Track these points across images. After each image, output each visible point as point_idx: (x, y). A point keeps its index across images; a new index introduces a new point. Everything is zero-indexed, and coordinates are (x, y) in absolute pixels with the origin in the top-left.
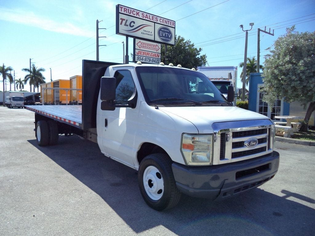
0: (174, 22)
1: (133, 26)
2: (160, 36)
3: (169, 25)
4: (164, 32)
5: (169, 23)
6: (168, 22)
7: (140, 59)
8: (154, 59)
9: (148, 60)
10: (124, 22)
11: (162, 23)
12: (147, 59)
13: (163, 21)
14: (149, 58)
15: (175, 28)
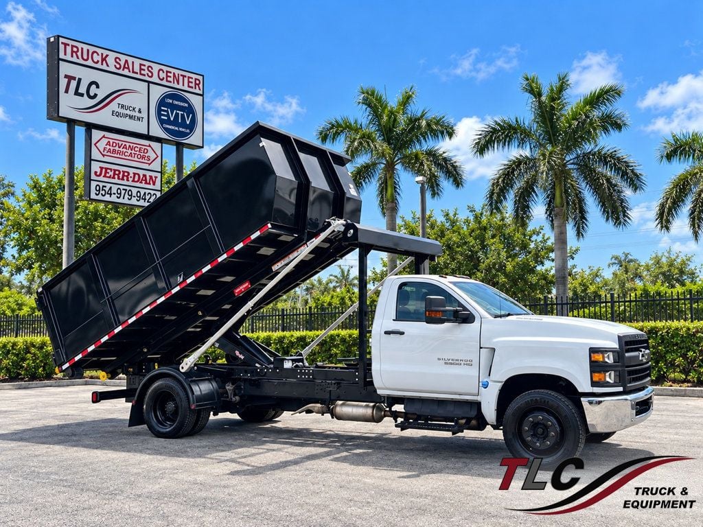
0: (201, 78)
1: (96, 95)
2: (162, 122)
3: (186, 88)
4: (173, 107)
5: (186, 79)
6: (181, 78)
7: (103, 192)
8: (142, 191)
9: (127, 196)
10: (74, 84)
11: (164, 82)
12: (123, 192)
13: (167, 76)
14: (128, 188)
15: (202, 95)
